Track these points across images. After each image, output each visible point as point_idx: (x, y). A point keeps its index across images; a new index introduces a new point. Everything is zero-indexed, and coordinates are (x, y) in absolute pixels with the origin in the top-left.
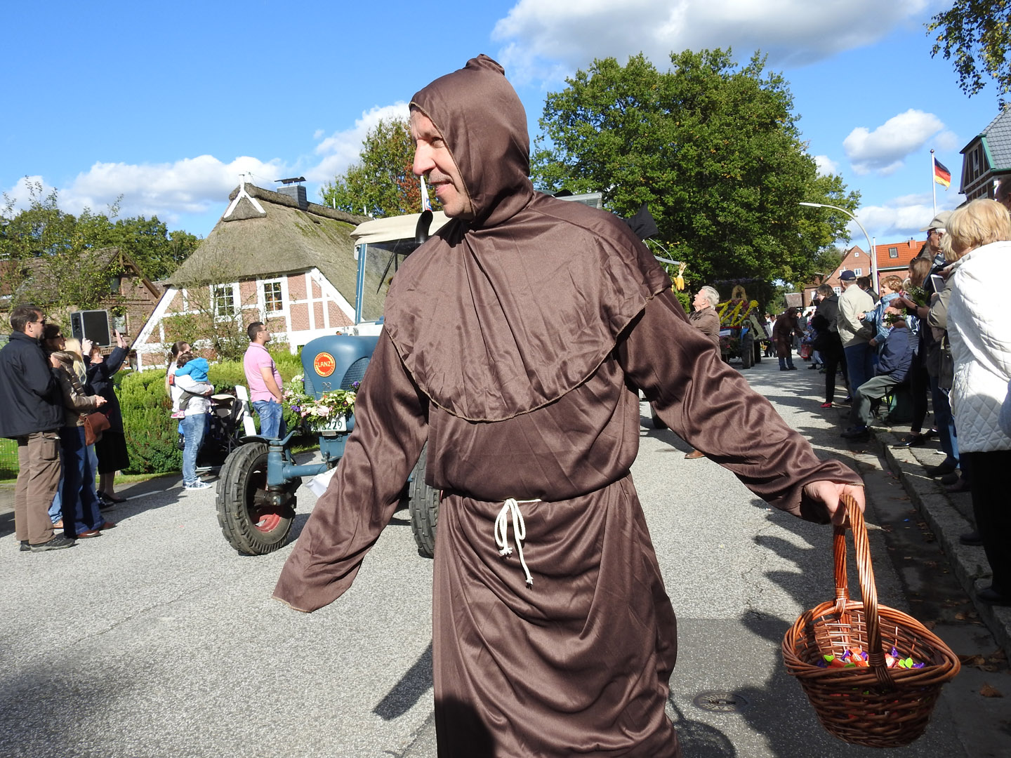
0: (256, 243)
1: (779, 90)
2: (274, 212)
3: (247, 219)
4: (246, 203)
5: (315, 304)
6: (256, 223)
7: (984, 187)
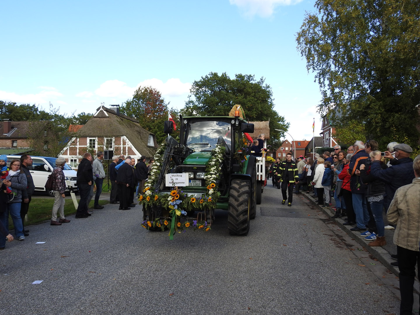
0: (105, 126)
1: (268, 90)
2: (111, 116)
3: (102, 117)
4: (102, 112)
5: (123, 147)
6: (105, 119)
7: (328, 129)
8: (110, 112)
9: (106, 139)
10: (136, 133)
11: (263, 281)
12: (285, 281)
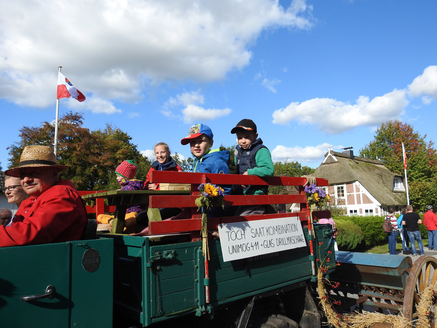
0: (334, 172)
2: (341, 160)
3: (331, 163)
4: (331, 158)
5: (357, 194)
6: (334, 165)
8: (340, 157)
9: (336, 187)
10: (376, 177)
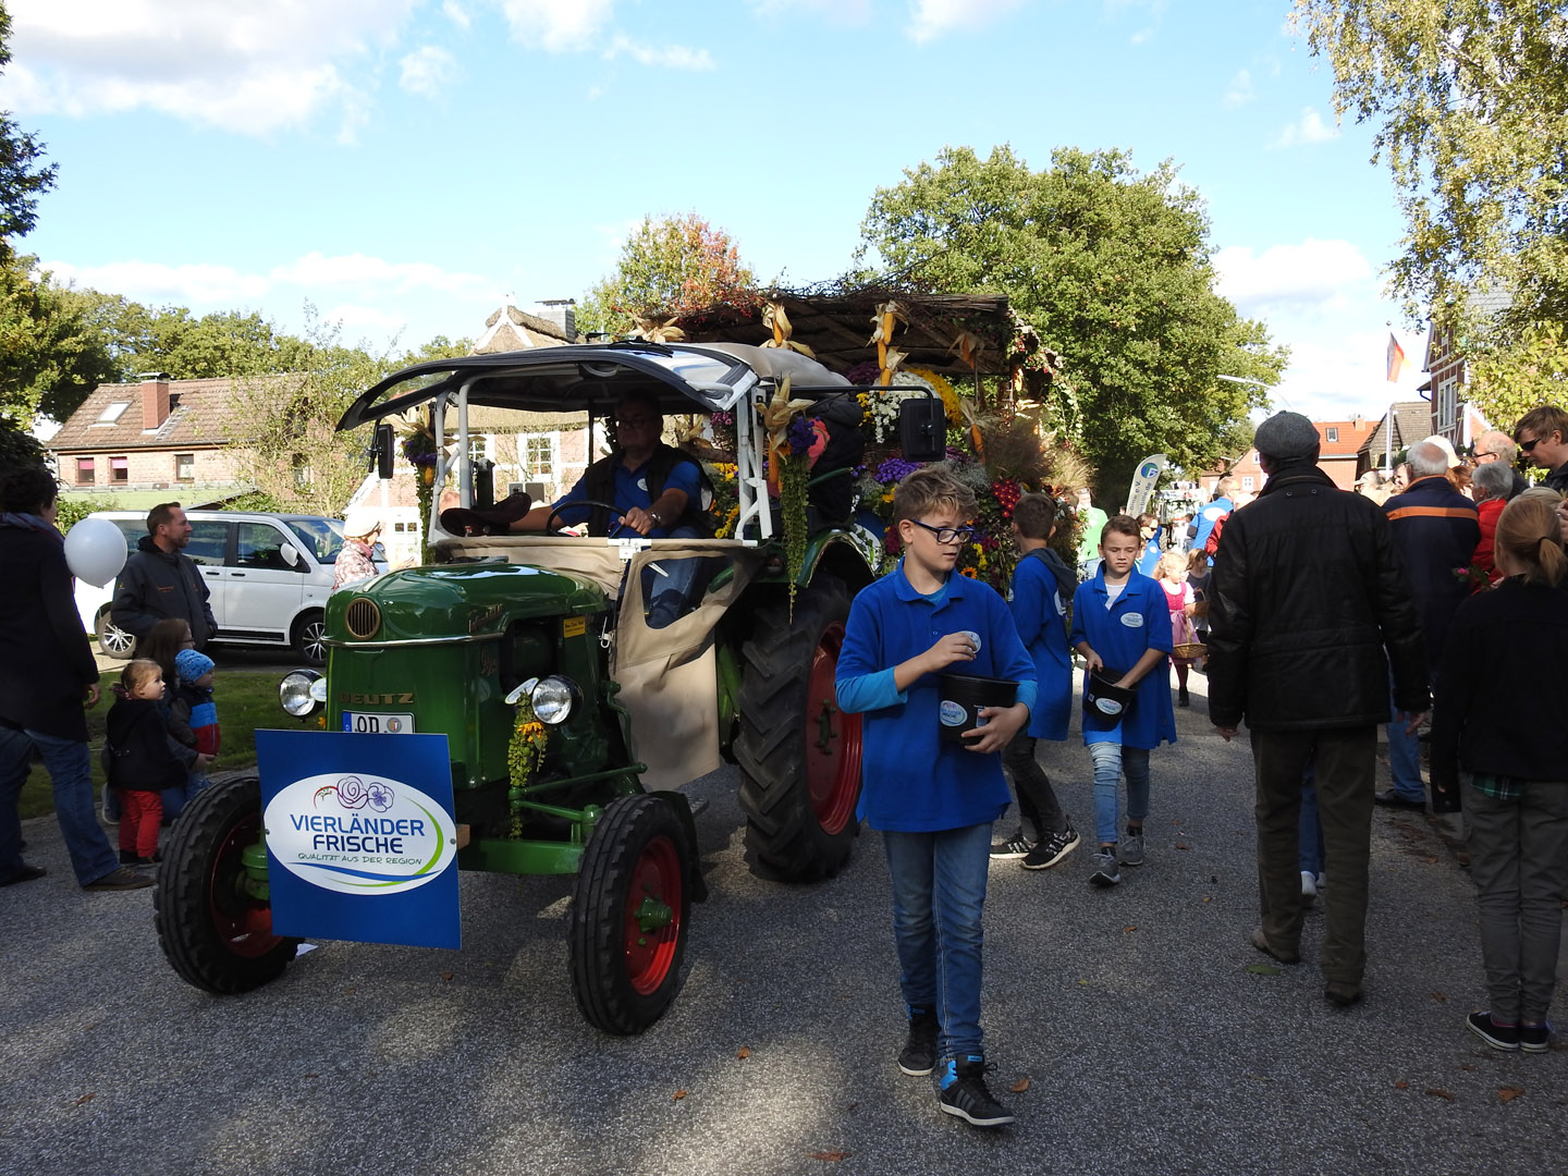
4: (508, 332)
8: (538, 331)
9: (523, 438)
11: (1061, 977)
12: (1149, 982)
